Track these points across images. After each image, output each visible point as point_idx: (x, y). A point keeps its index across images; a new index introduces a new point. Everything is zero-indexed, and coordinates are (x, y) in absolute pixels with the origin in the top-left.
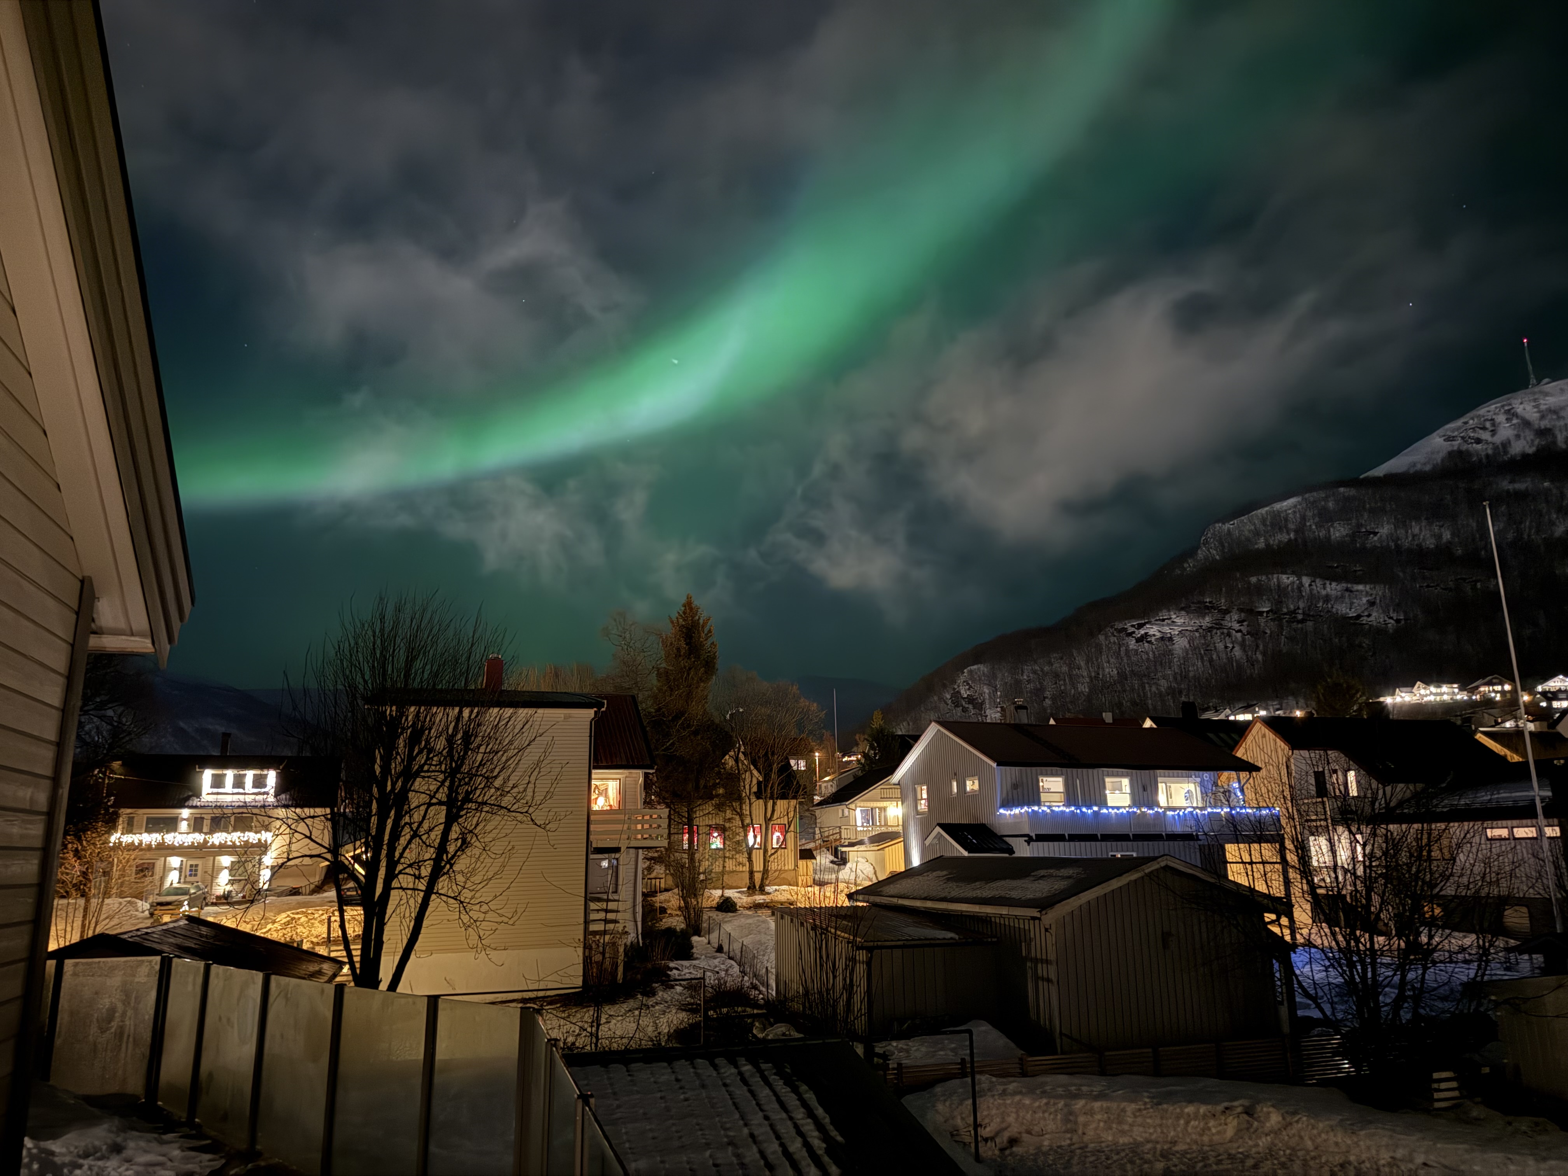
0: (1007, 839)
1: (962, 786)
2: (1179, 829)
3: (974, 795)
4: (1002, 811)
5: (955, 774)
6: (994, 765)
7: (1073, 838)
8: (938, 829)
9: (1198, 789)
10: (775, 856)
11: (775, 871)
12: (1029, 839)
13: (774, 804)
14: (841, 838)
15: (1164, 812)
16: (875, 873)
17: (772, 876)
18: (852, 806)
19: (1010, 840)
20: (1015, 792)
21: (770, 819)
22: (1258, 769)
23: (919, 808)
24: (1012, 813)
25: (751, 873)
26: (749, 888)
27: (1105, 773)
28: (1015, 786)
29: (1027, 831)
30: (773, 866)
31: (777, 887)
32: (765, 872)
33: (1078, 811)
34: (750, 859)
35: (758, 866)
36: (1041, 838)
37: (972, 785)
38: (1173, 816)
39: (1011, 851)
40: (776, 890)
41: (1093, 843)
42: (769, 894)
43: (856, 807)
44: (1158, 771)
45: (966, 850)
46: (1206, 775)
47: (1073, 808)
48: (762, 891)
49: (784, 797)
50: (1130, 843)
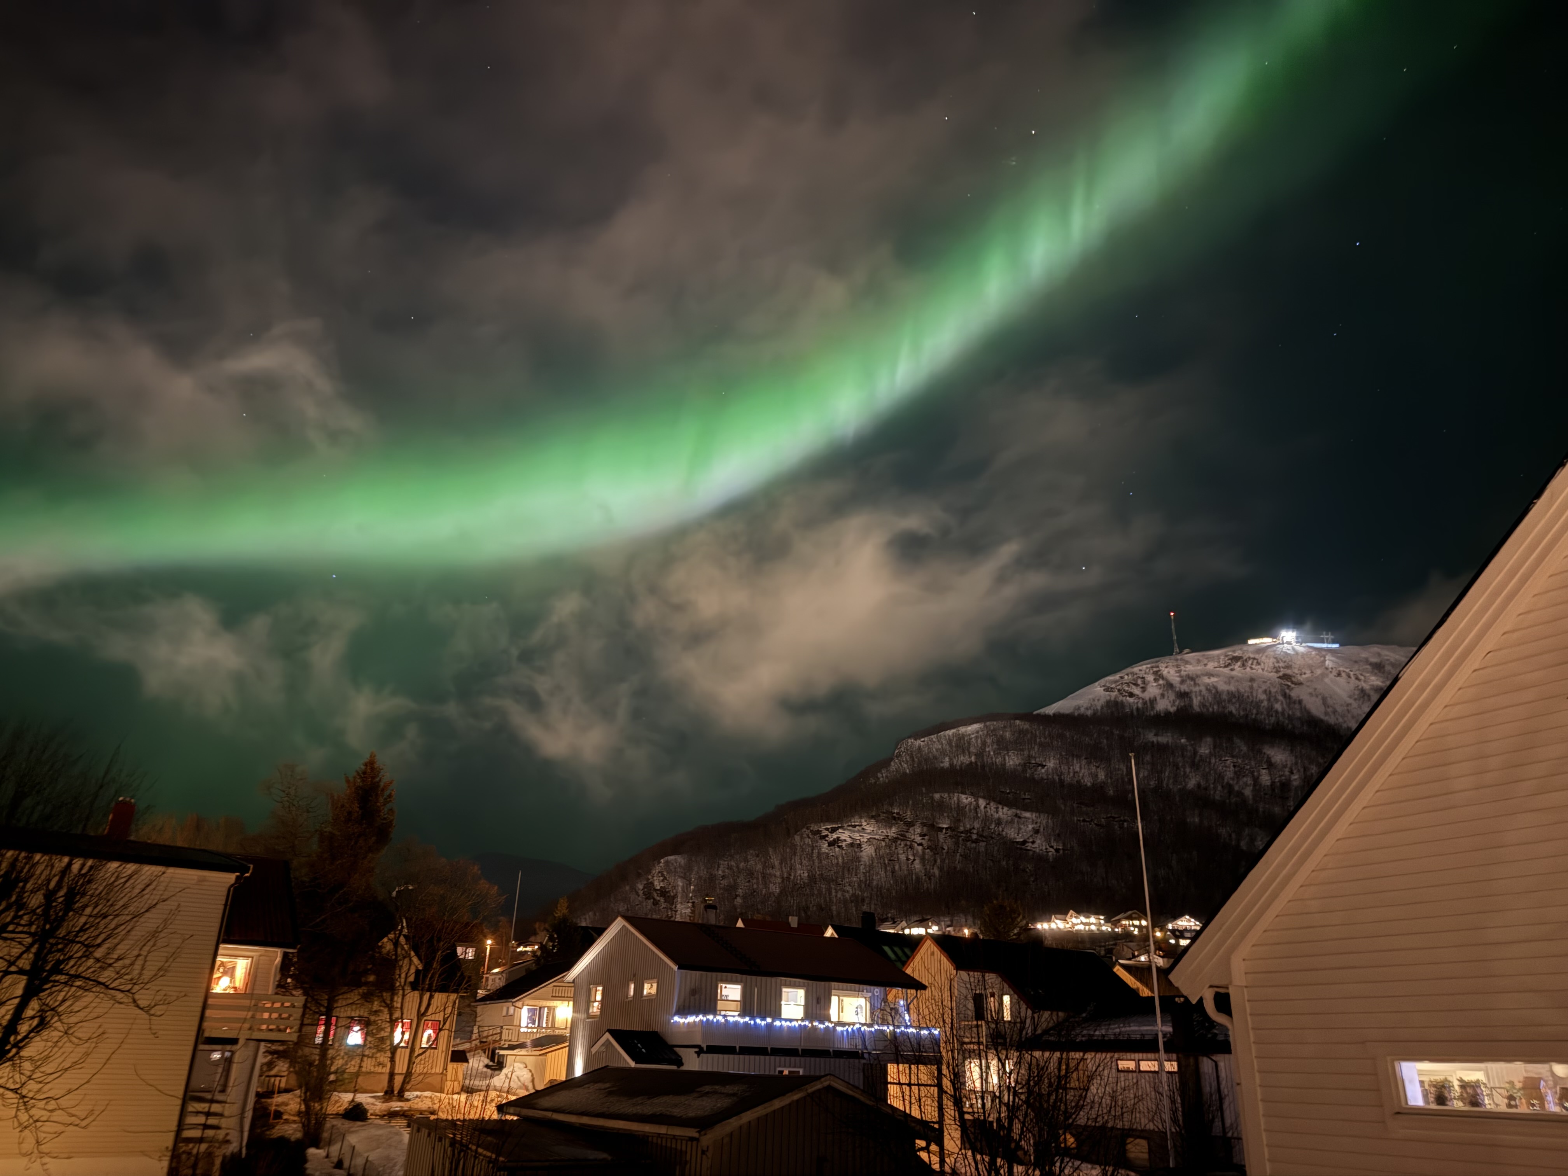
0: (677, 1049)
1: (639, 989)
2: (846, 1046)
3: (650, 999)
4: (676, 1019)
5: (634, 975)
6: (675, 968)
7: (746, 1051)
8: (607, 1036)
9: (868, 1005)
10: (423, 1057)
11: (420, 1075)
12: (700, 1051)
13: (431, 997)
14: (500, 1039)
15: (834, 1027)
16: (533, 1081)
17: (415, 1080)
18: (519, 1004)
19: (681, 1051)
20: (692, 998)
21: (424, 1014)
22: (923, 987)
23: (591, 1011)
24: (686, 1021)
25: (392, 1075)
26: (386, 1093)
27: (783, 982)
28: (693, 992)
29: (698, 1042)
30: (418, 1069)
31: (418, 1093)
32: (408, 1075)
33: (752, 1022)
34: (392, 1060)
35: (401, 1067)
36: (712, 1050)
37: (649, 989)
38: (842, 1032)
39: (679, 1062)
40: (417, 1097)
41: (762, 1057)
42: (408, 1100)
43: (523, 1005)
44: (833, 984)
45: (633, 1059)
46: (877, 991)
47: (747, 1019)
48: (401, 1097)
49: (443, 989)
50: (798, 1059)
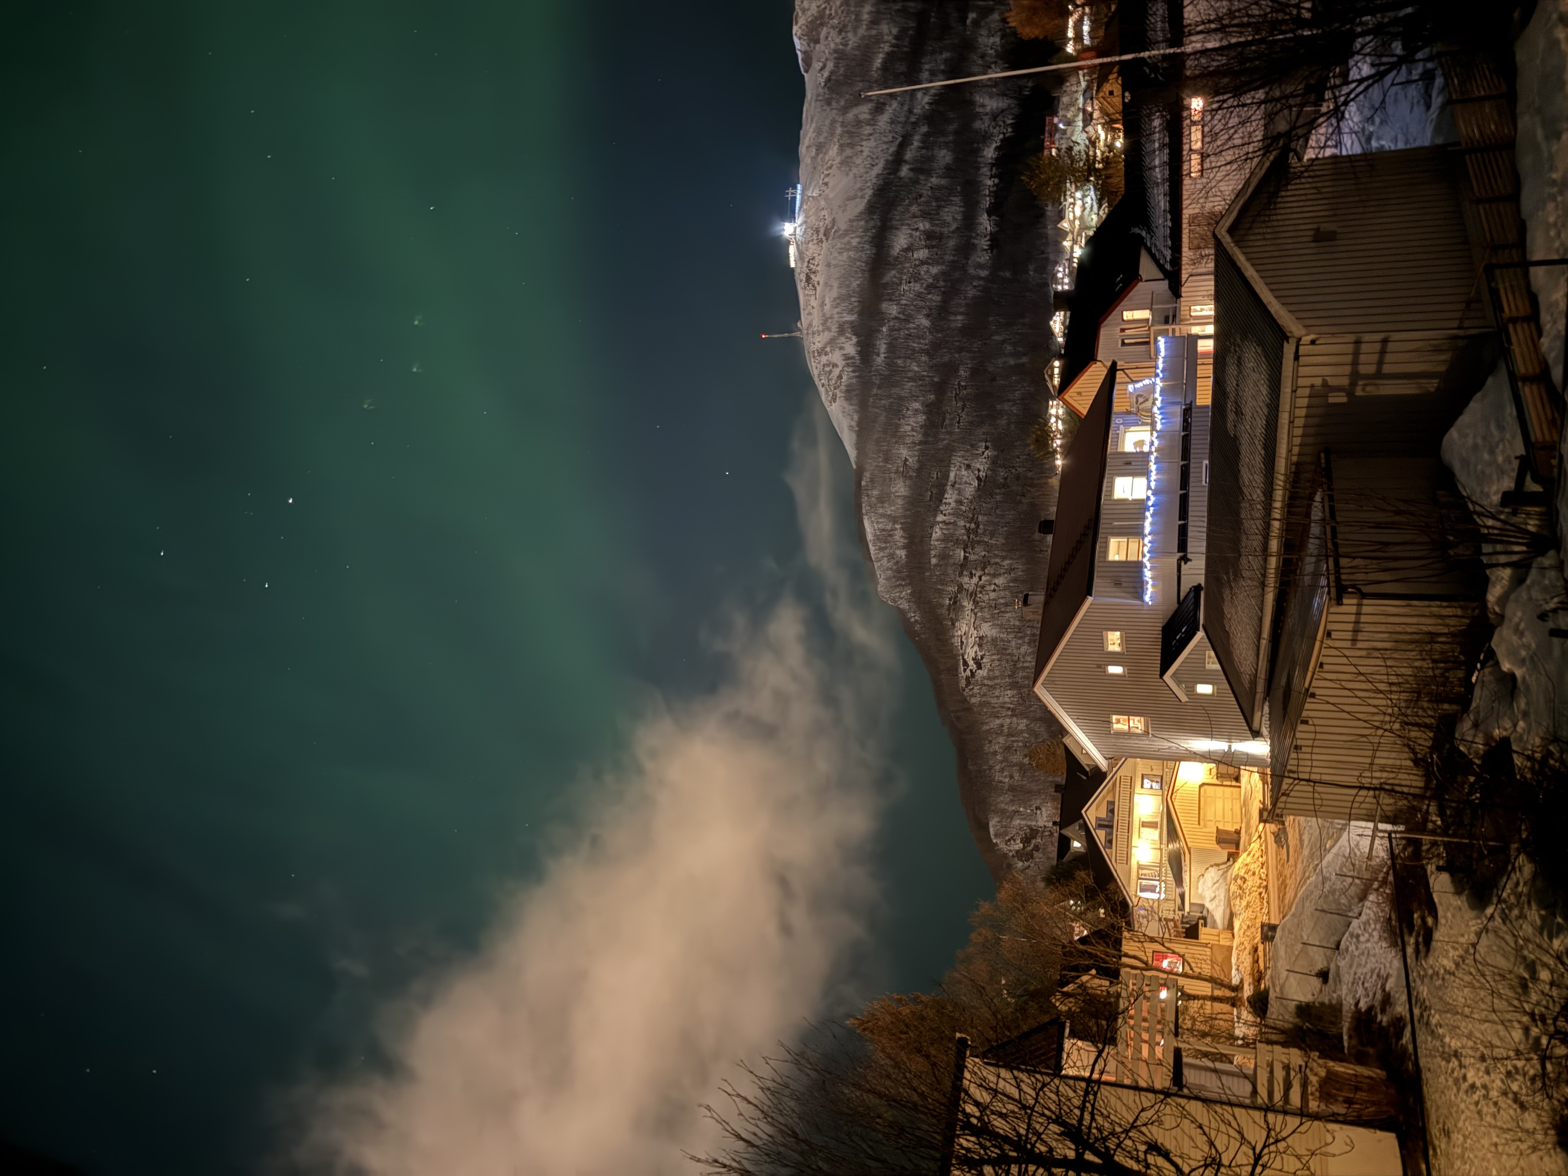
0: (1182, 595)
1: (1115, 659)
3: (1126, 641)
4: (1147, 598)
6: (1090, 599)
8: (1167, 677)
9: (1132, 429)
13: (1126, 955)
17: (1218, 974)
18: (1135, 901)
19: (1185, 588)
20: (1124, 585)
21: (1146, 963)
25: (1214, 999)
26: (1233, 1005)
27: (1108, 498)
29: (1174, 560)
30: (1207, 971)
31: (1234, 968)
32: (1211, 980)
34: (1195, 997)
36: (1182, 546)
37: (1114, 641)
39: (1197, 589)
40: (1237, 969)
41: (1191, 499)
44: (1109, 450)
45: (1194, 634)
46: (1116, 421)
50: (1192, 465)
